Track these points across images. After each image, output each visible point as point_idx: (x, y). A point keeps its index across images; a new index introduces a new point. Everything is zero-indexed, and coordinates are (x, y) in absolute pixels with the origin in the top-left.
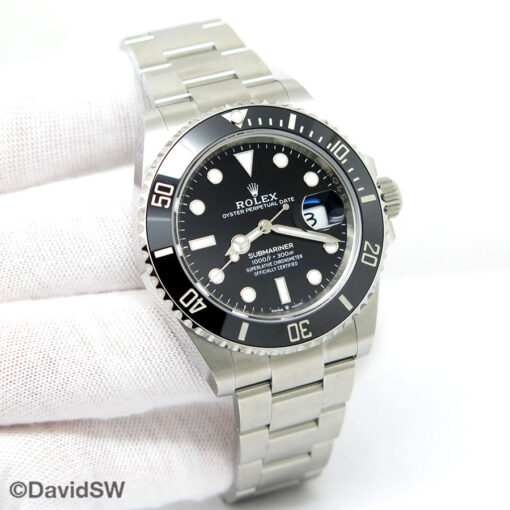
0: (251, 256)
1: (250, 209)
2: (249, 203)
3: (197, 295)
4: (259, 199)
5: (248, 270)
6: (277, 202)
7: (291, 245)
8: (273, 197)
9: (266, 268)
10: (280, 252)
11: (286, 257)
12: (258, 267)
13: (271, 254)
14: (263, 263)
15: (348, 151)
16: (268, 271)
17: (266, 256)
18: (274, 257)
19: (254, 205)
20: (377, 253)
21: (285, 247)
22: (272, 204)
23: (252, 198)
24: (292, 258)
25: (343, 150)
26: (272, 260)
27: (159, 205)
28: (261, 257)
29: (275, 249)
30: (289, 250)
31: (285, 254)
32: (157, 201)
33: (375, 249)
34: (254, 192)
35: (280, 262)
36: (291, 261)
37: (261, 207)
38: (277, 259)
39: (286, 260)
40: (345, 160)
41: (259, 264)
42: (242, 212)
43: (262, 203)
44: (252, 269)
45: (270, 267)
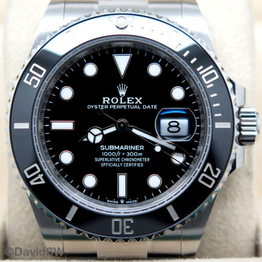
0: (103, 147)
1: (114, 106)
2: (115, 100)
3: (39, 171)
4: (125, 99)
5: (96, 160)
6: (141, 106)
7: (142, 147)
8: (138, 101)
9: (113, 162)
10: (130, 151)
11: (134, 157)
12: (106, 159)
13: (122, 151)
14: (112, 157)
15: (217, 77)
16: (115, 165)
17: (116, 151)
18: (124, 154)
19: (119, 103)
20: (216, 176)
21: (136, 148)
22: (136, 107)
23: (119, 97)
24: (140, 159)
25: (213, 75)
26: (121, 156)
27: (30, 83)
28: (112, 151)
29: (126, 147)
30: (139, 152)
31: (134, 154)
32: (28, 80)
33: (216, 172)
34: (122, 93)
35: (127, 159)
36: (138, 162)
37: (125, 107)
38: (125, 156)
39: (133, 160)
40: (212, 85)
41: (108, 157)
42: (106, 107)
43: (127, 104)
44: (101, 159)
45: (117, 162)
